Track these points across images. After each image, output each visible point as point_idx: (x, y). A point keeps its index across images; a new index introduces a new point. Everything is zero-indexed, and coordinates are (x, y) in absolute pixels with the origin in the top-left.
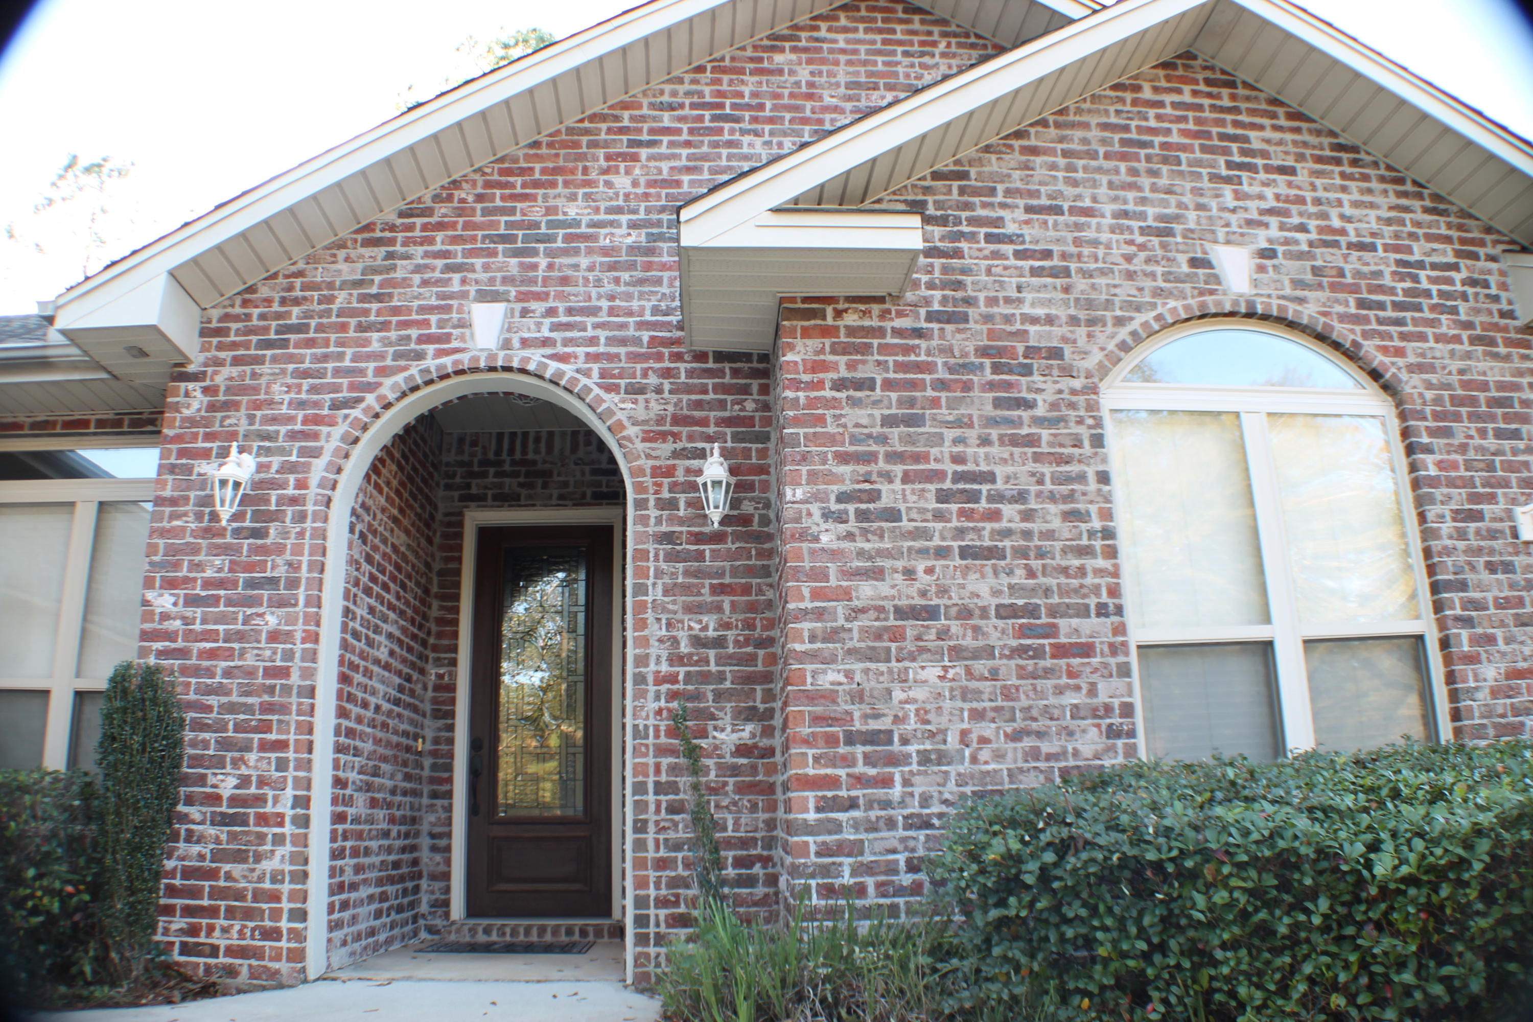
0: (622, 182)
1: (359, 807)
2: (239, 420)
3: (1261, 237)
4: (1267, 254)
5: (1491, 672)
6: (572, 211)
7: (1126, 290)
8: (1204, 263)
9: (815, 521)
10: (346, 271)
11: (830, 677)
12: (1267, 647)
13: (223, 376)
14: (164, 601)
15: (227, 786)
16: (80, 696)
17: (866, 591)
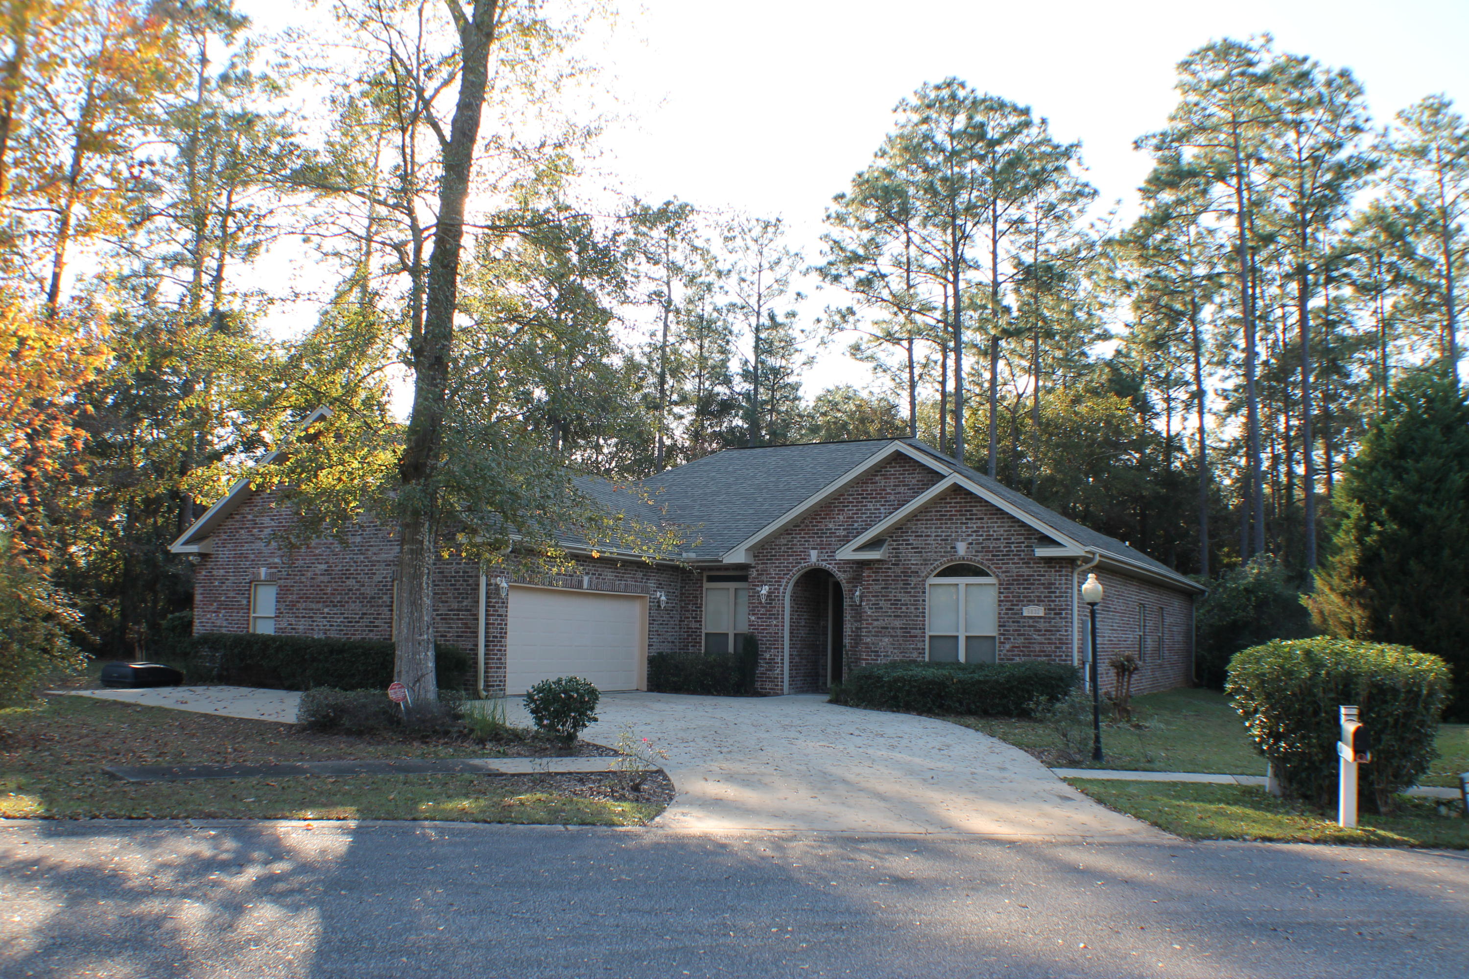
0: (841, 517)
1: (797, 659)
2: (764, 578)
3: (970, 539)
4: (971, 544)
5: (1008, 646)
6: (831, 526)
7: (934, 556)
8: (954, 548)
9: (867, 609)
10: (784, 541)
11: (869, 640)
12: (957, 637)
13: (760, 567)
14: (753, 618)
15: (768, 656)
16: (735, 635)
17: (876, 623)
